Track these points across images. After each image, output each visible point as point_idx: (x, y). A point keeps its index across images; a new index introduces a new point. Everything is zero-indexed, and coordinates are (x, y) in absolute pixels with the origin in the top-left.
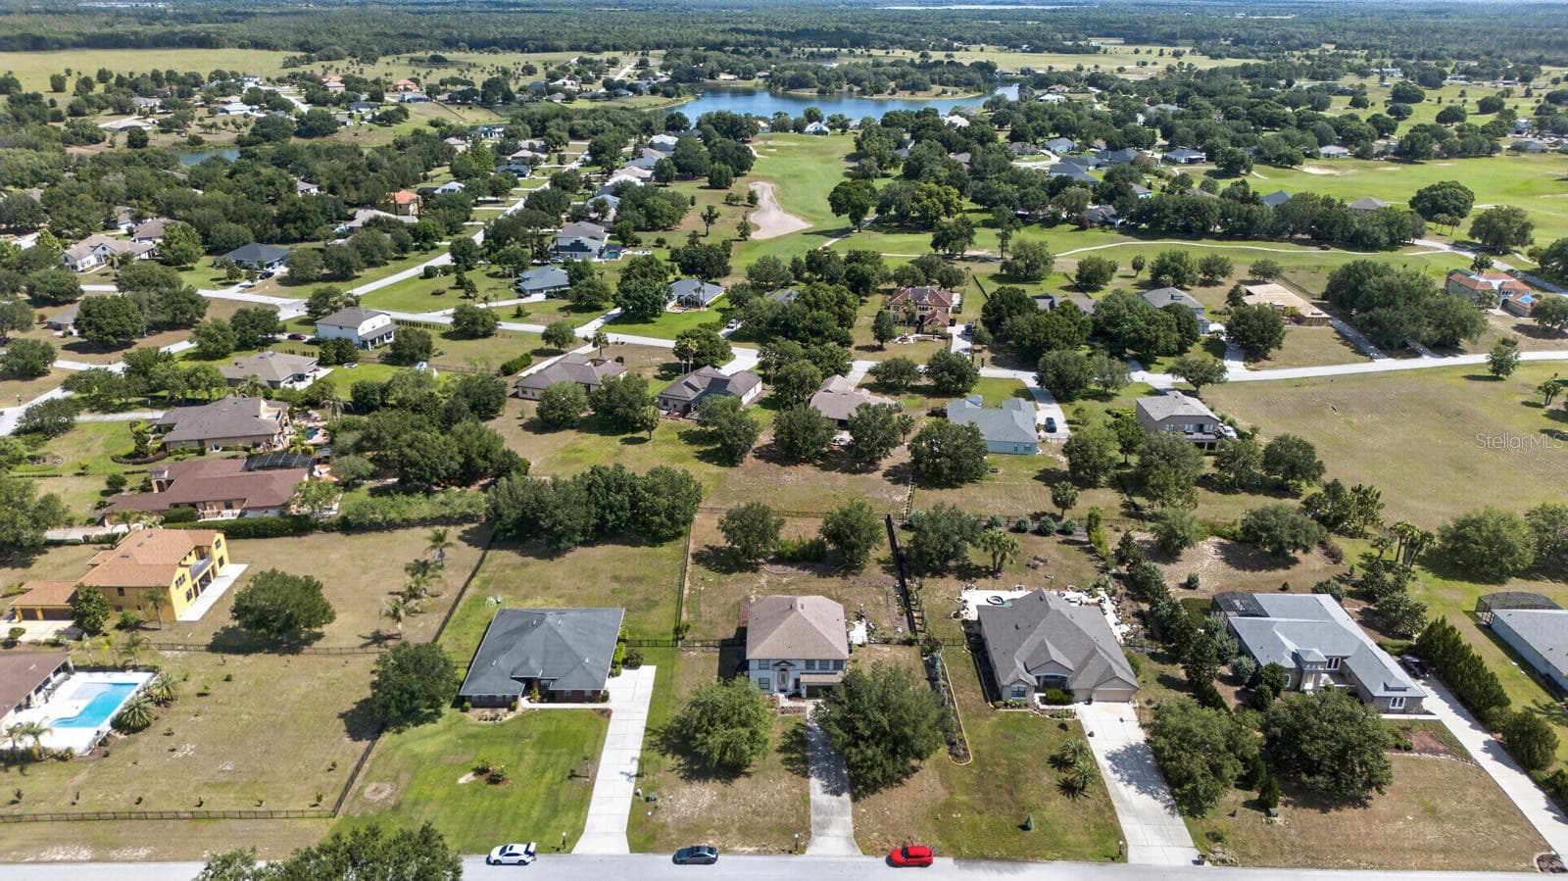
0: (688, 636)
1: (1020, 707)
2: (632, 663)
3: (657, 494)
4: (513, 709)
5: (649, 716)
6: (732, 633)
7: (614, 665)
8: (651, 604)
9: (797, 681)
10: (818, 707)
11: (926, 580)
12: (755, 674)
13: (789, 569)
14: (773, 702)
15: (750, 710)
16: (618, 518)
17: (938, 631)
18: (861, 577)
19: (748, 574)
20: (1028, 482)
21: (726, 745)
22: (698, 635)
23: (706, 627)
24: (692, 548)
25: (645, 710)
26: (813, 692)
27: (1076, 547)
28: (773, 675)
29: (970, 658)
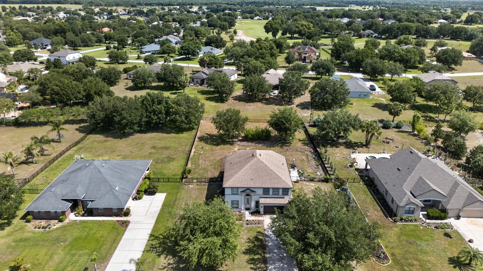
0: (189, 176)
1: (411, 221)
2: (150, 191)
3: (179, 105)
4: (61, 221)
5: (155, 226)
6: (216, 174)
7: (138, 192)
8: (170, 159)
9: (257, 203)
10: (274, 221)
11: (328, 149)
12: (229, 198)
13: (250, 144)
14: (241, 217)
15: (223, 223)
16: (159, 118)
17: (342, 174)
18: (291, 147)
19: (228, 146)
20: (370, 108)
21: (202, 251)
22: (196, 176)
23: (201, 172)
24: (199, 134)
25: (153, 221)
26: (269, 210)
27: (407, 134)
28: (241, 198)
29: (367, 190)
